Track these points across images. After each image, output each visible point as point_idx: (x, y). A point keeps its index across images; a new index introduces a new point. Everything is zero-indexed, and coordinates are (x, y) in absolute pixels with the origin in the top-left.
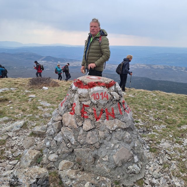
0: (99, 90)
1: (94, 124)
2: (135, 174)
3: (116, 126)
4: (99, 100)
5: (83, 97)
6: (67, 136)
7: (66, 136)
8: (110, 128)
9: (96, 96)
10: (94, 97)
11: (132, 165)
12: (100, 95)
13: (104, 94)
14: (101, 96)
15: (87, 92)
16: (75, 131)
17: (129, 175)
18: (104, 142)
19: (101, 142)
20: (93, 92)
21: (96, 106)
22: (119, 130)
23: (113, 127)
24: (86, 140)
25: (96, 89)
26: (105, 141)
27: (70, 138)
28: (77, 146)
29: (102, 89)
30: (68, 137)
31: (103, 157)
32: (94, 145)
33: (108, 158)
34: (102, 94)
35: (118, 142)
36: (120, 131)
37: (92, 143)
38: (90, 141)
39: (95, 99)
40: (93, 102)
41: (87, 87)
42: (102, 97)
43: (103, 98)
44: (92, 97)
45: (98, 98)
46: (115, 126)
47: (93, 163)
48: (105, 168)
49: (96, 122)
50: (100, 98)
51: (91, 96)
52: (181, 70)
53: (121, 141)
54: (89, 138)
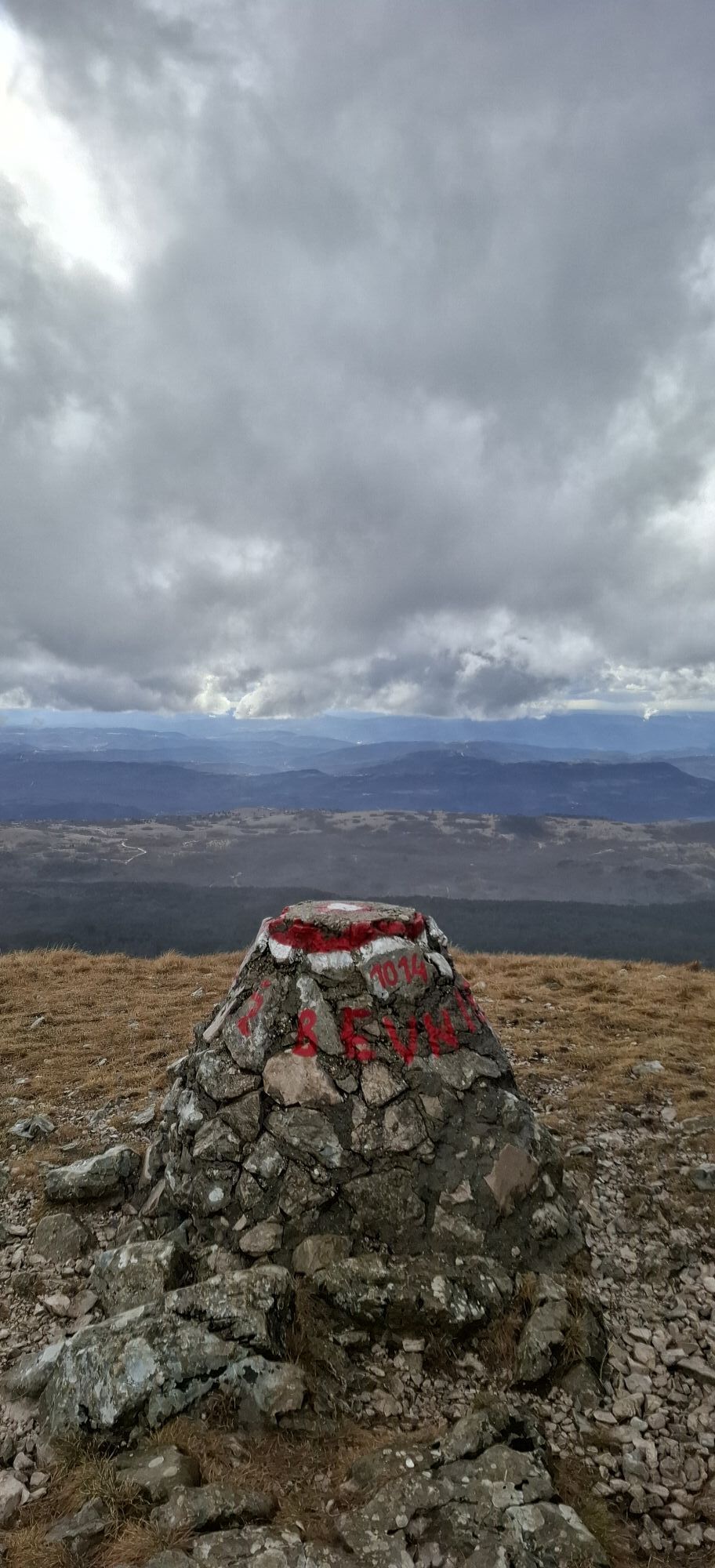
0: (393, 949)
1: (403, 1076)
2: (556, 1237)
3: (472, 1072)
4: (398, 985)
5: (339, 984)
6: (306, 1140)
7: (302, 1141)
8: (454, 1081)
9: (386, 972)
10: (381, 978)
11: (541, 1207)
12: (399, 967)
13: (410, 964)
14: (401, 971)
15: (352, 961)
16: (337, 1115)
17: (543, 1243)
18: (445, 1136)
19: (436, 1136)
20: (372, 959)
21: (390, 1011)
22: (483, 1085)
23: (462, 1076)
24: (384, 1139)
25: (381, 946)
26: (449, 1131)
27: (321, 1144)
28: (351, 1170)
29: (402, 947)
30: (310, 1146)
31: (454, 1191)
32: (413, 1154)
33: (469, 1191)
34: (403, 962)
35: (489, 1127)
36: (486, 1089)
37: (406, 1146)
38: (399, 1141)
39: (384, 986)
40: (380, 996)
41: (345, 942)
42: (407, 971)
43: (409, 977)
44: (372, 977)
45: (392, 978)
46: (470, 1074)
47: (421, 1221)
48: (468, 1228)
49: (405, 1068)
50: (399, 978)
51: (368, 976)
52: (480, 830)
53: (494, 1126)
54: (395, 1129)
